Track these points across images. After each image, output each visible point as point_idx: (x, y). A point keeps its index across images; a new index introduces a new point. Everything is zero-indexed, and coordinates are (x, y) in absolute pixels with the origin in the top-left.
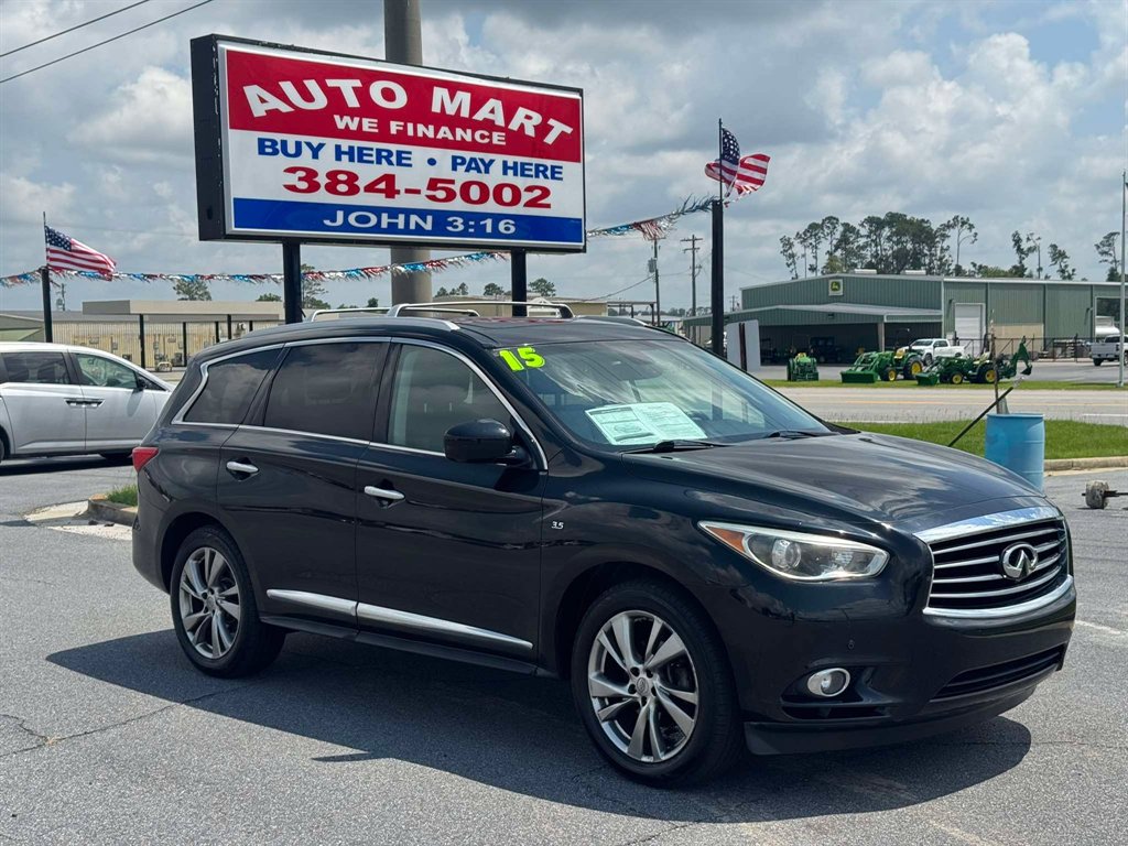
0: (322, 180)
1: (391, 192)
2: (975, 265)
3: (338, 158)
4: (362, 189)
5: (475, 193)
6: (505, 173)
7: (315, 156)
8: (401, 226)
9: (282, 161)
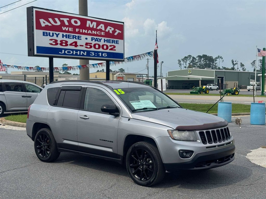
0: (59, 42)
1: (76, 46)
2: (223, 67)
3: (63, 37)
4: (69, 45)
5: (97, 46)
6: (105, 42)
7: (57, 36)
8: (79, 54)
9: (49, 38)
